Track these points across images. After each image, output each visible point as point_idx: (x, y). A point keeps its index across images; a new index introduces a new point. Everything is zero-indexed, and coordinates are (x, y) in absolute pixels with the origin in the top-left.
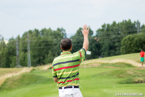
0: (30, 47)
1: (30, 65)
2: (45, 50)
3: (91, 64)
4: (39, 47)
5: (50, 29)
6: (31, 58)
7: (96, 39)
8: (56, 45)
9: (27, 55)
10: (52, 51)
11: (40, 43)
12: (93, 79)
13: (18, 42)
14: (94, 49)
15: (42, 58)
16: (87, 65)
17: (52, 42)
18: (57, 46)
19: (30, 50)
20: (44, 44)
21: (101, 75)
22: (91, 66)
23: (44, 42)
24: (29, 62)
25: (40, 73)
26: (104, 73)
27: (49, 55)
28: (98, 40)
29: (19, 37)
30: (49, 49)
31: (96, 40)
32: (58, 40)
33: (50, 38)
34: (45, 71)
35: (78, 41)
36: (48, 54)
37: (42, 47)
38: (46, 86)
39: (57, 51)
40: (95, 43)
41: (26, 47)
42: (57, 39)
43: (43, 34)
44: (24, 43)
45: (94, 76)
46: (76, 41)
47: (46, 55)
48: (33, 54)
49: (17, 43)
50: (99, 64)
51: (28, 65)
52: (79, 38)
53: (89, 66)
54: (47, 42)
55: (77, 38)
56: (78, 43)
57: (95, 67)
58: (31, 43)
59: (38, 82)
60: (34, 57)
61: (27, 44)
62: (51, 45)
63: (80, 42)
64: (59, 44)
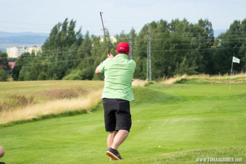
0: (152, 50)
1: (150, 78)
2: (175, 56)
3: (243, 78)
4: (166, 51)
5: (185, 21)
6: (152, 67)
8: (194, 47)
9: (145, 62)
10: (188, 58)
11: (168, 43)
13: (133, 40)
15: (170, 68)
16: (236, 80)
17: (189, 42)
18: (197, 50)
19: (151, 54)
20: (175, 45)
22: (242, 82)
23: (174, 42)
27: (183, 63)
29: (133, 32)
30: (183, 54)
32: (199, 40)
33: (185, 36)
35: (232, 42)
36: (180, 62)
37: (170, 51)
39: (196, 58)
41: (145, 49)
42: (197, 38)
43: (173, 29)
44: (142, 43)
46: (228, 42)
47: (178, 63)
48: (156, 61)
49: (131, 42)
51: (147, 79)
52: (234, 37)
53: (240, 82)
54: (179, 42)
55: (230, 37)
56: (233, 46)
58: (153, 42)
60: (157, 65)
61: (146, 44)
63: (236, 43)
64: (199, 47)
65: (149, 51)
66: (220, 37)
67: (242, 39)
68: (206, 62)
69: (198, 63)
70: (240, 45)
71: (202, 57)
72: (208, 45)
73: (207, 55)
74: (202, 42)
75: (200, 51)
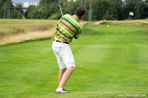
0: (92, 6)
1: (90, 20)
2: (104, 9)
3: (134, 23)
4: (100, 7)
6: (92, 15)
7: (145, 3)
8: (112, 6)
9: (89, 12)
10: (109, 11)
11: (100, 3)
12: (131, 35)
14: (143, 12)
15: (100, 15)
16: (131, 23)
17: (110, 3)
18: (114, 7)
19: (92, 8)
20: (103, 4)
21: (139, 32)
22: (134, 25)
23: (103, 3)
24: (90, 18)
25: (92, 27)
26: (141, 31)
27: (107, 13)
28: (146, 5)
30: (107, 9)
31: (145, 5)
32: (115, 2)
34: (96, 26)
35: (131, 4)
36: (105, 12)
37: (101, 7)
38: (93, 37)
39: (113, 11)
40: (144, 7)
42: (114, 1)
44: (88, 3)
45: (133, 33)
46: (129, 4)
47: (104, 13)
48: (94, 12)
49: (82, 2)
50: (141, 24)
51: (89, 20)
52: (132, 2)
53: (133, 25)
54: (106, 3)
55: (130, 2)
56: (131, 6)
57: (137, 26)
58: (92, 3)
59: (87, 34)
60: (94, 14)
61: (90, 3)
62: (109, 6)
63: (132, 5)
64: (115, 6)
65: (90, 7)
66: (125, 1)
67: (136, 3)
68: (118, 13)
69: (114, 13)
70: (135, 5)
71: (116, 11)
72: (119, 5)
73: (119, 10)
74: (117, 3)
75: (115, 8)
